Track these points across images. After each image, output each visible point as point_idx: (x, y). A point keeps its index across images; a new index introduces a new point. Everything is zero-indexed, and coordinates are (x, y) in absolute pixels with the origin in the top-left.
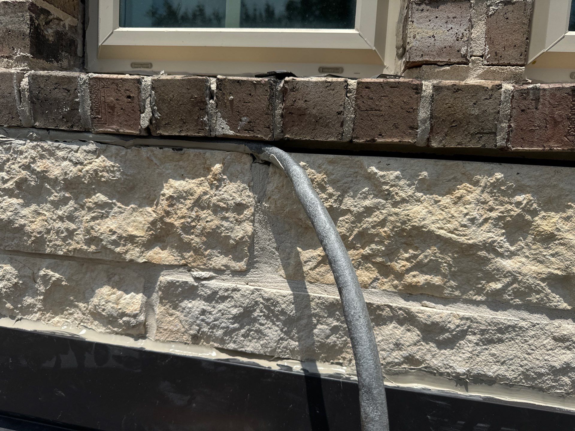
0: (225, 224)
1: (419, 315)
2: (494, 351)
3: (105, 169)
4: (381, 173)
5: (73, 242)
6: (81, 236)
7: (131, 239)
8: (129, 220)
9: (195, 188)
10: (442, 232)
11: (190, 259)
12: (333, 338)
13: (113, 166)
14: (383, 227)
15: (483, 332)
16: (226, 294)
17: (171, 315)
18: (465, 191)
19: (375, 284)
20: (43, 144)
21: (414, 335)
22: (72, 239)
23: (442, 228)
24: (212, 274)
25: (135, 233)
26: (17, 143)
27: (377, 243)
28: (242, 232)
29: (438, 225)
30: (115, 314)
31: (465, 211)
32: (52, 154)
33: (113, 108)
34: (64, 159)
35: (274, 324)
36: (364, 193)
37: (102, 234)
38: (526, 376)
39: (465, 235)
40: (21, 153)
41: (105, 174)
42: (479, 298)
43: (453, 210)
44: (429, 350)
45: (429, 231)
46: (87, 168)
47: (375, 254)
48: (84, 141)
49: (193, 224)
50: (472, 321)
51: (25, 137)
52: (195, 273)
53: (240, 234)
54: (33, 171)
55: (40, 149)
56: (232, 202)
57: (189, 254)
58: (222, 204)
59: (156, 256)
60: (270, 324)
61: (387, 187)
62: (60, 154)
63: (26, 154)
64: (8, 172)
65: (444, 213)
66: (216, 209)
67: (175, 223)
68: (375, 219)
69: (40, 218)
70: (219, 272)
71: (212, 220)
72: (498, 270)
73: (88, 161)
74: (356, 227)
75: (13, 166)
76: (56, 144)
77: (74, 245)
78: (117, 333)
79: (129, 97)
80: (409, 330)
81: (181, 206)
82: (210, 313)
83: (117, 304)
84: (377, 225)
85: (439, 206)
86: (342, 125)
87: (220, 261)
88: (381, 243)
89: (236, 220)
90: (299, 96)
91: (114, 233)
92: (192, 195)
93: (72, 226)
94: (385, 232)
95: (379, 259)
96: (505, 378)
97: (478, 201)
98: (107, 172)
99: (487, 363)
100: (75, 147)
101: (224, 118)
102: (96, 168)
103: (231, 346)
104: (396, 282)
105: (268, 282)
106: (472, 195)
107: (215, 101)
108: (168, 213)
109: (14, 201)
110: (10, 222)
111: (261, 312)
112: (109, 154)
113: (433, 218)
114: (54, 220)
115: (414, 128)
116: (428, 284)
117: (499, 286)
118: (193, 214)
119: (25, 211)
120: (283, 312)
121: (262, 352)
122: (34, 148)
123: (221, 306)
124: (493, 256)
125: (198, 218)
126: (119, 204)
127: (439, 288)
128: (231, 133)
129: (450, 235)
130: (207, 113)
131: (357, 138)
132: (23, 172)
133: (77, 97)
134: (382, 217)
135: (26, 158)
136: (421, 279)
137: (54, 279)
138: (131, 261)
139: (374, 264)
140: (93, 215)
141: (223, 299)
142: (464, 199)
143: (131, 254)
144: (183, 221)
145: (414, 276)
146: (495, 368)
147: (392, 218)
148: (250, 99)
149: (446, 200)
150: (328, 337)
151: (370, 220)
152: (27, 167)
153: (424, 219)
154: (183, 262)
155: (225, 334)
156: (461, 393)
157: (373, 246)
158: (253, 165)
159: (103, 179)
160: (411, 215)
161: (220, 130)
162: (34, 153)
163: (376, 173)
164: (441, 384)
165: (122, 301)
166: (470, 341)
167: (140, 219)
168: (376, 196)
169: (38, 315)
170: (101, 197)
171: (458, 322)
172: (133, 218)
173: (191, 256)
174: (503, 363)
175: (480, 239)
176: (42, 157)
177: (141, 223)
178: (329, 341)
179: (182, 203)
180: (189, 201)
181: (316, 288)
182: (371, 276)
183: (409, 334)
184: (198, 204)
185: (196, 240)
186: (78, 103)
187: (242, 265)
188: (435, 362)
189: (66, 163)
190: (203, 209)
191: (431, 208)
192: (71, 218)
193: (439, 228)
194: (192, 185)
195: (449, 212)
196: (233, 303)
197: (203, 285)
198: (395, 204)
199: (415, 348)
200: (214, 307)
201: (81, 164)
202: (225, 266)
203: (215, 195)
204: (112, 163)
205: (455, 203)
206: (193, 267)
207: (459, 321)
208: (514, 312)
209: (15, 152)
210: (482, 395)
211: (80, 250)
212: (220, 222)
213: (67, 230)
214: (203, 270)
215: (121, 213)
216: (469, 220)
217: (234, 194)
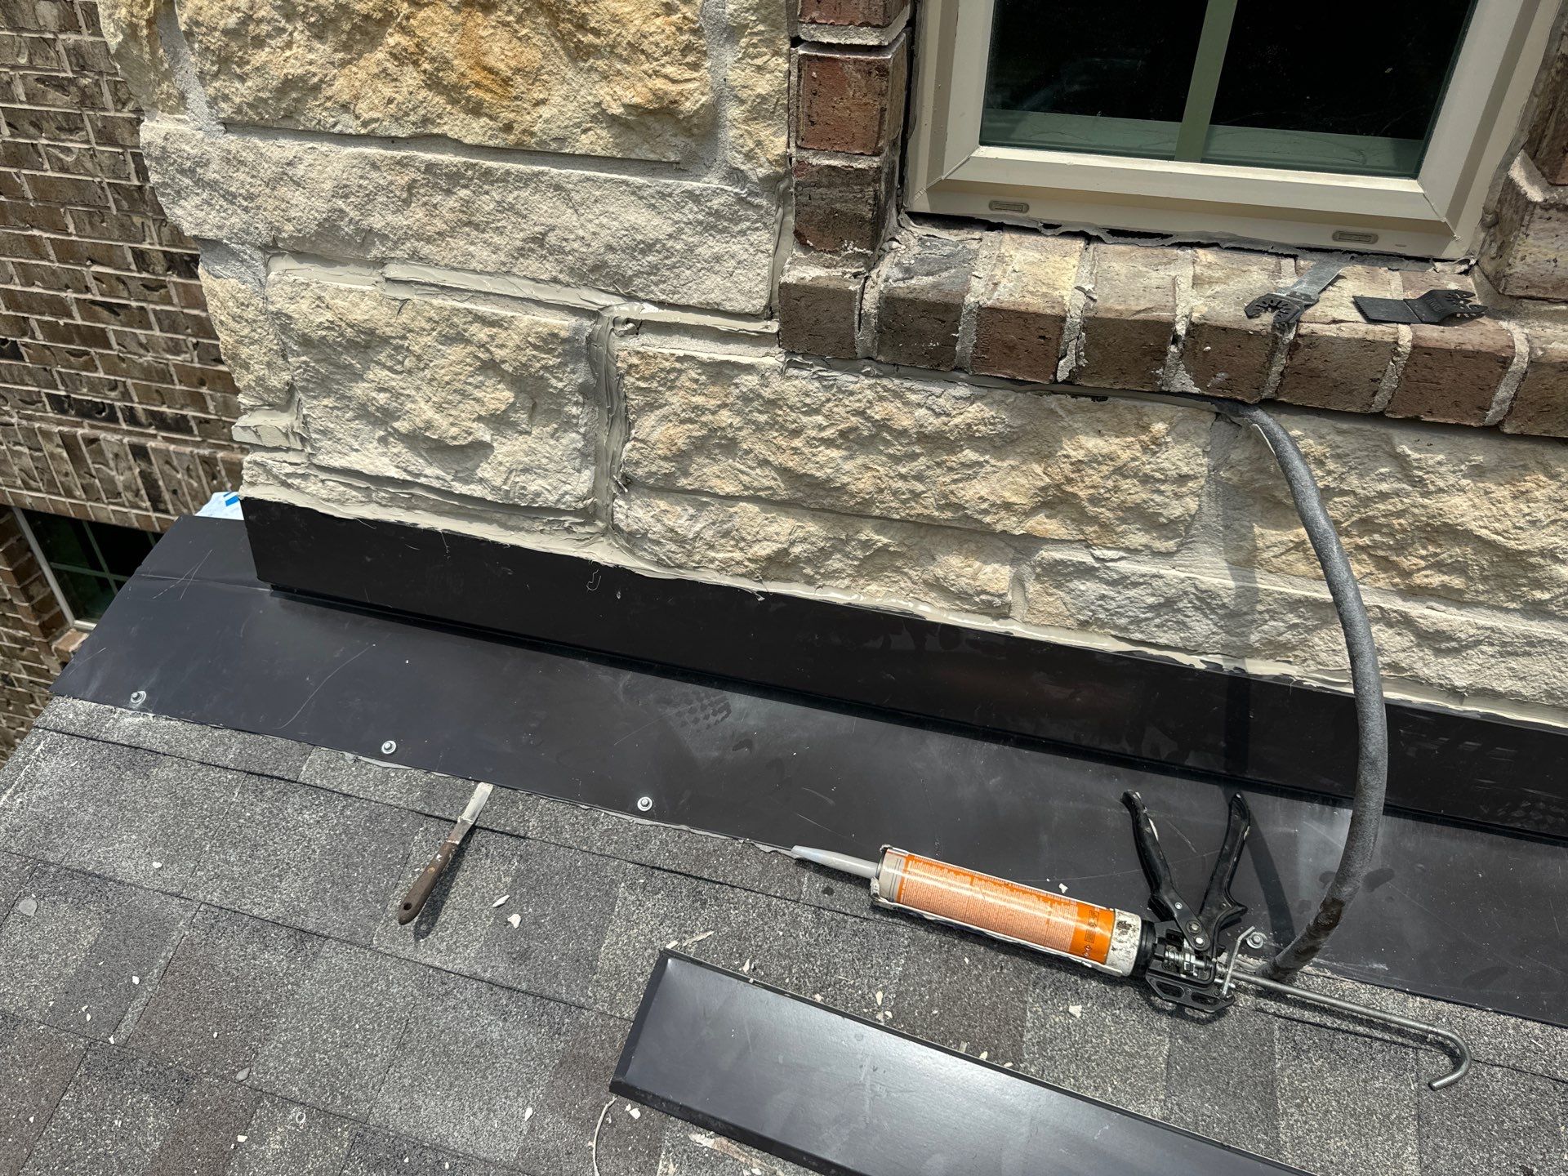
0: (1158, 498)
1: (1421, 620)
2: (1513, 664)
3: (983, 422)
4: (1416, 456)
5: (918, 506)
6: (932, 500)
7: (1008, 506)
8: (1005, 482)
9: (1119, 452)
10: (1484, 533)
11: (1094, 535)
12: (1288, 636)
13: (994, 418)
14: (1399, 517)
15: (1504, 644)
16: (1141, 580)
17: (1051, 595)
18: (1534, 486)
19: (1365, 580)
20: (885, 382)
21: (1407, 640)
22: (917, 503)
23: (1486, 528)
24: (1122, 554)
25: (1014, 499)
26: (845, 379)
27: (1382, 534)
28: (1181, 509)
29: (1481, 523)
30: (971, 592)
31: (1527, 510)
32: (898, 395)
33: (1012, 348)
34: (919, 405)
35: (1206, 616)
36: (1382, 474)
37: (967, 501)
38: (1550, 695)
39: (1518, 539)
40: (852, 393)
41: (982, 428)
42: (1513, 605)
43: (1508, 507)
44: (1422, 658)
45: (1466, 530)
46: (957, 420)
47: (1376, 546)
48: (953, 382)
49: (1108, 495)
50: (1493, 631)
51: (856, 371)
52: (1098, 553)
53: (1178, 512)
54: (869, 419)
55: (879, 389)
56: (1174, 473)
57: (1091, 529)
58: (1158, 475)
59: (1039, 527)
60: (1200, 617)
61: (1420, 474)
62: (913, 397)
63: (860, 396)
64: (826, 417)
65: (1494, 508)
66: (1146, 480)
67: (1080, 493)
68: (1390, 507)
69: (869, 474)
70: (1133, 551)
71: (1137, 493)
72: (1551, 578)
73: (957, 411)
74: (1358, 512)
75: (835, 409)
76: (908, 384)
77: (919, 510)
78: (967, 611)
79: (1043, 337)
80: (1399, 634)
81: (1091, 472)
82: (1113, 599)
83: (974, 580)
84: (1392, 515)
85: (1490, 498)
86: (1375, 394)
87: (1138, 539)
88: (1391, 535)
89: (1175, 494)
90: (1316, 354)
91: (986, 500)
92: (1112, 460)
93: (920, 487)
94: (1400, 524)
95: (1381, 553)
96: (1519, 694)
97: (1550, 498)
98: (985, 425)
99: (1499, 677)
100: (937, 390)
101: (1188, 371)
102: (969, 421)
103: (1138, 636)
104: (1397, 580)
105: (1206, 568)
106: (1544, 491)
107: (1181, 351)
108: (1069, 481)
109: (835, 453)
110: (829, 480)
111: (1190, 602)
112: (990, 400)
113: (1477, 513)
114: (891, 478)
115: (1484, 409)
116: (1444, 586)
117: (1546, 596)
118: (1110, 484)
119: (848, 466)
120: (1224, 606)
121: (1180, 645)
122: (870, 387)
123: (1132, 593)
124: (1549, 562)
125: (1116, 489)
126: (993, 462)
127: (1460, 592)
128: (1196, 390)
129: (1495, 537)
130: (1164, 366)
131: (1392, 412)
132: (853, 419)
133: (957, 332)
134: (1400, 507)
135: (859, 401)
136: (1436, 579)
137: (880, 544)
138: (1004, 532)
139: (1370, 555)
140: (956, 477)
141: (1136, 585)
142: (1530, 495)
143: (1005, 525)
144: (1092, 491)
145: (1427, 576)
146: (1509, 682)
147: (1416, 511)
148: (1237, 351)
149: (1502, 492)
150: (1280, 634)
151: (1381, 507)
152: (861, 413)
153: (1462, 516)
154: (1081, 537)
155: (1131, 623)
156: (1454, 707)
157: (1377, 537)
158: (1217, 423)
159: (977, 434)
160: (1445, 509)
161: (1179, 385)
162: (870, 394)
163: (1409, 456)
164: (1428, 696)
165: (981, 576)
166: (1483, 653)
167: (1022, 481)
168: (1399, 480)
169: (847, 582)
170: (969, 455)
171: (1472, 631)
172: (1010, 479)
173: (1095, 532)
174: (1521, 679)
175: (1538, 544)
176: (881, 399)
177: (1023, 486)
178: (1280, 638)
179: (1094, 468)
180: (1106, 468)
181: (1278, 579)
182: (1363, 570)
183: (1398, 638)
184: (1121, 472)
185: (1106, 514)
186: (956, 339)
187: (1171, 545)
188: (1425, 672)
189: (922, 412)
190: (1126, 477)
191: (1476, 500)
192: (919, 477)
193: (1481, 527)
194: (1114, 447)
195: (1502, 509)
196: (1149, 591)
197: (1108, 568)
198: (1426, 494)
199: (1402, 655)
200: (1119, 593)
201: (948, 415)
202: (1146, 546)
203: (1150, 463)
204: (993, 413)
205: (1515, 497)
206: (1095, 545)
207: (1474, 631)
208: (1557, 624)
209: (840, 390)
210: (1481, 710)
211: (929, 517)
212: (1149, 496)
213: (912, 492)
214: (1109, 549)
215: (995, 472)
216: (1529, 521)
217: (1179, 463)
